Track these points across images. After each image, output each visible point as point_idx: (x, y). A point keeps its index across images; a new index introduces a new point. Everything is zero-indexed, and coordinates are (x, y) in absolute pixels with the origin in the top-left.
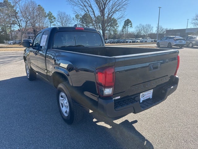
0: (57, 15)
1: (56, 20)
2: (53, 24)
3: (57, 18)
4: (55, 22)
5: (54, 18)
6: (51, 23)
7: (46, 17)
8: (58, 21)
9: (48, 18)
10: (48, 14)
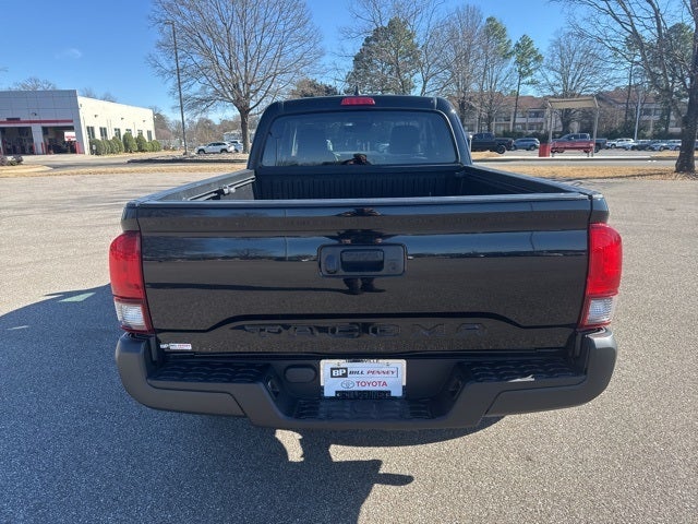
0: (549, 44)
1: (544, 63)
2: (529, 79)
3: (547, 57)
4: (538, 73)
5: (538, 59)
6: (522, 75)
7: (506, 56)
8: (552, 69)
9: (513, 59)
10: (518, 45)
